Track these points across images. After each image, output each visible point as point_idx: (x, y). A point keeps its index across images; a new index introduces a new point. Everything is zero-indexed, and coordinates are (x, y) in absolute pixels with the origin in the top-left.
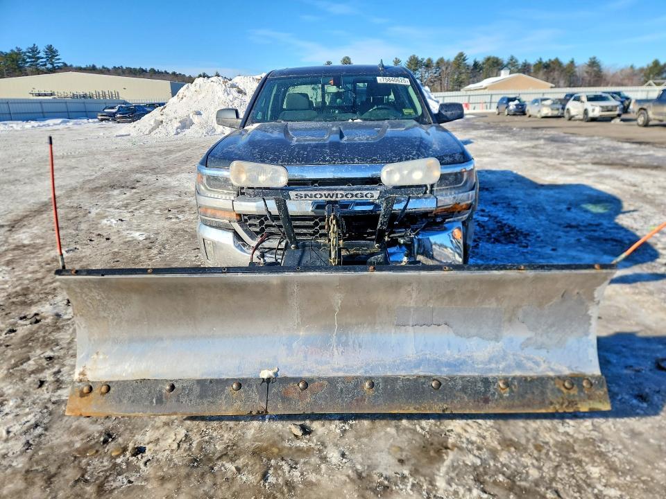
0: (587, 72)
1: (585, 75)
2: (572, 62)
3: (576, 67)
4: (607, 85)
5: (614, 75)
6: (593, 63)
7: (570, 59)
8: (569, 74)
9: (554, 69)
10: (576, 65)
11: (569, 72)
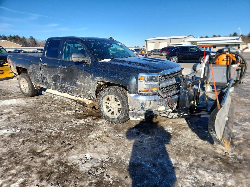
0: (31, 41)
1: (30, 42)
2: (24, 37)
3: (26, 39)
4: (39, 46)
5: (40, 43)
6: (32, 38)
7: (23, 36)
8: (24, 42)
9: (17, 39)
10: (26, 38)
11: (24, 41)
